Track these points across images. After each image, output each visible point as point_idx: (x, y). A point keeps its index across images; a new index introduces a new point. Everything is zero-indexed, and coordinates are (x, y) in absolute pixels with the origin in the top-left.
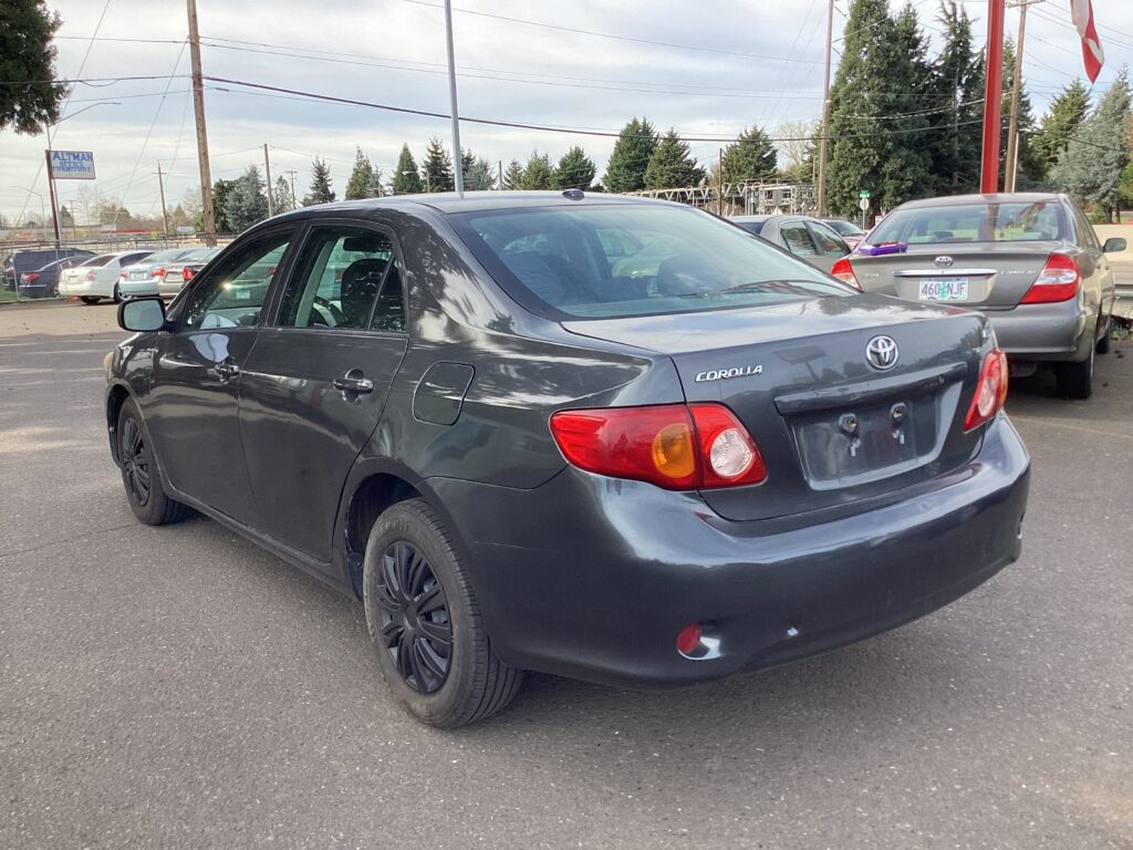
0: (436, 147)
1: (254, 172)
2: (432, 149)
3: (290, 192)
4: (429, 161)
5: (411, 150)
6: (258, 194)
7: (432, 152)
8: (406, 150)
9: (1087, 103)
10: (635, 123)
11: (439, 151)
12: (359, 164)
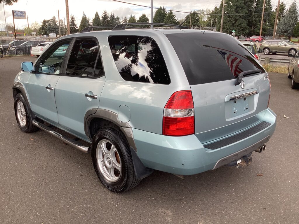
0: (105, 12)
1: (54, 18)
2: (104, 13)
3: (64, 23)
4: (103, 16)
5: (98, 13)
6: (55, 24)
7: (104, 14)
8: (97, 13)
9: (285, 8)
10: (161, 8)
11: (106, 14)
12: (83, 16)
